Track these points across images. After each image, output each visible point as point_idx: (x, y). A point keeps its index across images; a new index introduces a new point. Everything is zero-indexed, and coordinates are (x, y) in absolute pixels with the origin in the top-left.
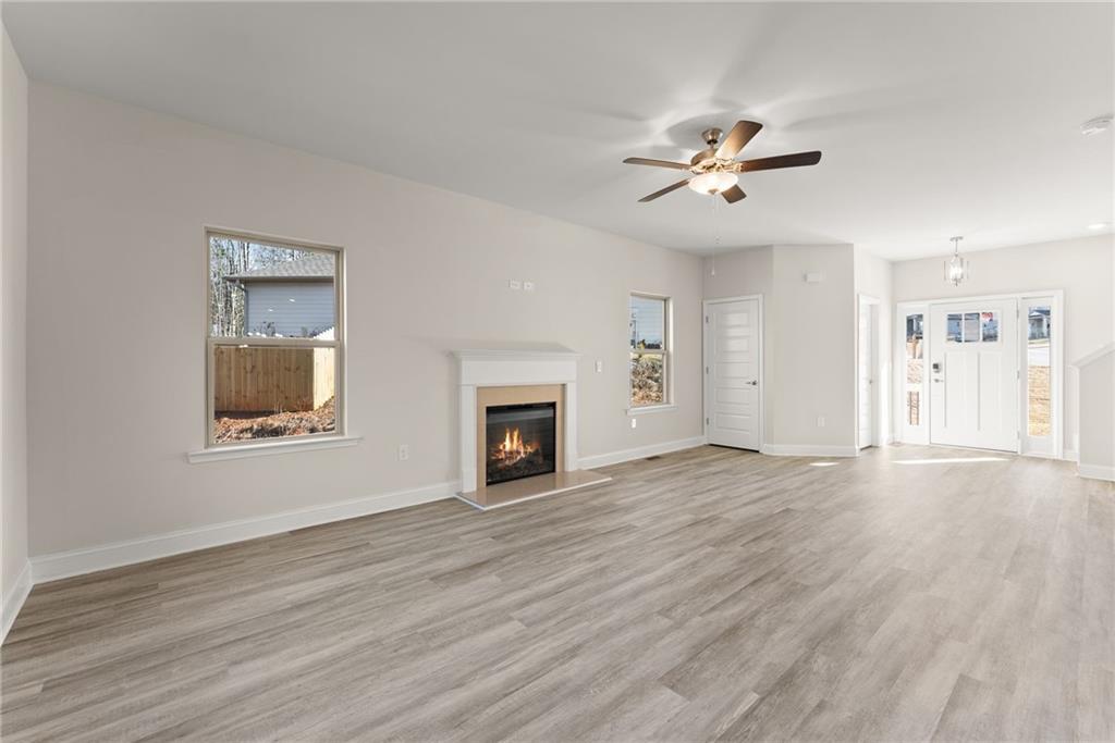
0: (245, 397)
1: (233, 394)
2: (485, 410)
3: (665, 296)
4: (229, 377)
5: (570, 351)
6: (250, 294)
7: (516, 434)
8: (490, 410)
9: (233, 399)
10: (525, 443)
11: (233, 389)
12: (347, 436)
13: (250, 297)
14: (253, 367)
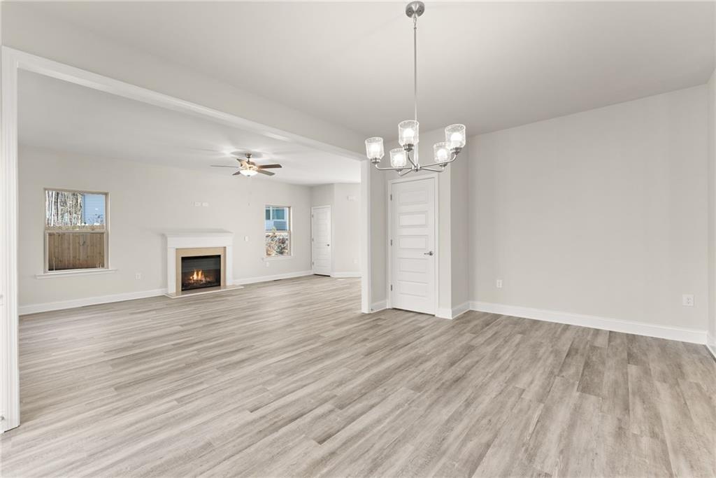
0: (79, 260)
1: (72, 258)
2: (180, 259)
3: (289, 205)
4: (69, 249)
5: (229, 232)
6: (86, 197)
7: (200, 273)
8: (183, 259)
9: (72, 262)
10: (205, 277)
11: (71, 255)
12: (110, 269)
13: (86, 199)
14: (84, 242)
